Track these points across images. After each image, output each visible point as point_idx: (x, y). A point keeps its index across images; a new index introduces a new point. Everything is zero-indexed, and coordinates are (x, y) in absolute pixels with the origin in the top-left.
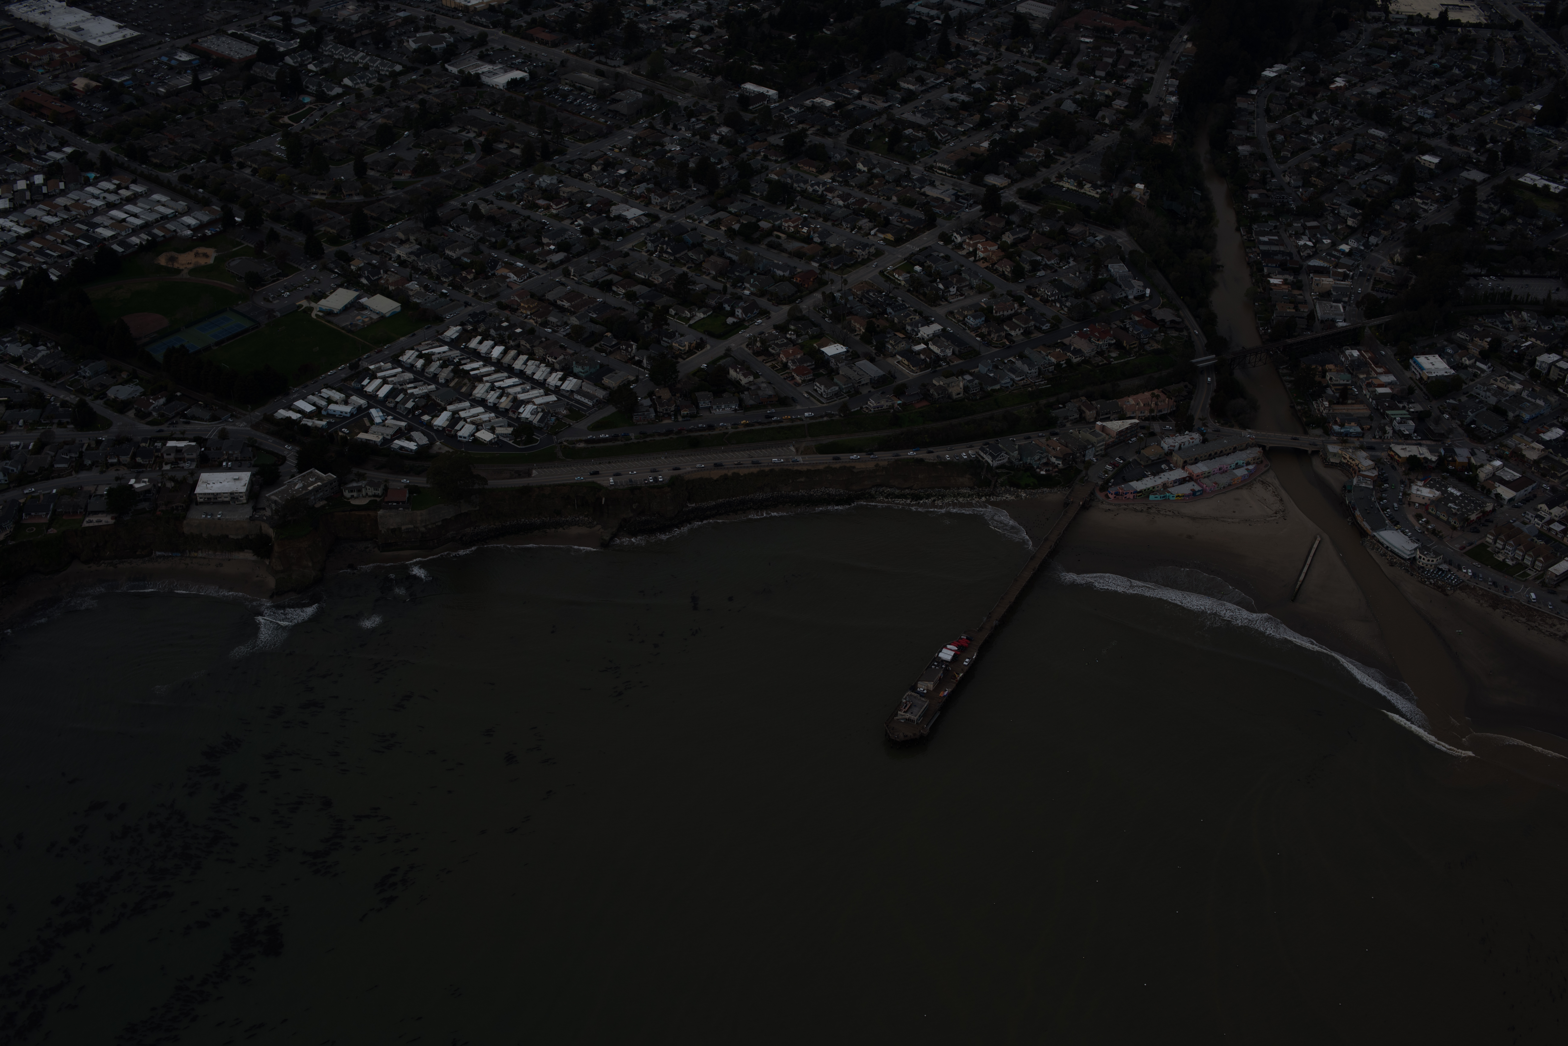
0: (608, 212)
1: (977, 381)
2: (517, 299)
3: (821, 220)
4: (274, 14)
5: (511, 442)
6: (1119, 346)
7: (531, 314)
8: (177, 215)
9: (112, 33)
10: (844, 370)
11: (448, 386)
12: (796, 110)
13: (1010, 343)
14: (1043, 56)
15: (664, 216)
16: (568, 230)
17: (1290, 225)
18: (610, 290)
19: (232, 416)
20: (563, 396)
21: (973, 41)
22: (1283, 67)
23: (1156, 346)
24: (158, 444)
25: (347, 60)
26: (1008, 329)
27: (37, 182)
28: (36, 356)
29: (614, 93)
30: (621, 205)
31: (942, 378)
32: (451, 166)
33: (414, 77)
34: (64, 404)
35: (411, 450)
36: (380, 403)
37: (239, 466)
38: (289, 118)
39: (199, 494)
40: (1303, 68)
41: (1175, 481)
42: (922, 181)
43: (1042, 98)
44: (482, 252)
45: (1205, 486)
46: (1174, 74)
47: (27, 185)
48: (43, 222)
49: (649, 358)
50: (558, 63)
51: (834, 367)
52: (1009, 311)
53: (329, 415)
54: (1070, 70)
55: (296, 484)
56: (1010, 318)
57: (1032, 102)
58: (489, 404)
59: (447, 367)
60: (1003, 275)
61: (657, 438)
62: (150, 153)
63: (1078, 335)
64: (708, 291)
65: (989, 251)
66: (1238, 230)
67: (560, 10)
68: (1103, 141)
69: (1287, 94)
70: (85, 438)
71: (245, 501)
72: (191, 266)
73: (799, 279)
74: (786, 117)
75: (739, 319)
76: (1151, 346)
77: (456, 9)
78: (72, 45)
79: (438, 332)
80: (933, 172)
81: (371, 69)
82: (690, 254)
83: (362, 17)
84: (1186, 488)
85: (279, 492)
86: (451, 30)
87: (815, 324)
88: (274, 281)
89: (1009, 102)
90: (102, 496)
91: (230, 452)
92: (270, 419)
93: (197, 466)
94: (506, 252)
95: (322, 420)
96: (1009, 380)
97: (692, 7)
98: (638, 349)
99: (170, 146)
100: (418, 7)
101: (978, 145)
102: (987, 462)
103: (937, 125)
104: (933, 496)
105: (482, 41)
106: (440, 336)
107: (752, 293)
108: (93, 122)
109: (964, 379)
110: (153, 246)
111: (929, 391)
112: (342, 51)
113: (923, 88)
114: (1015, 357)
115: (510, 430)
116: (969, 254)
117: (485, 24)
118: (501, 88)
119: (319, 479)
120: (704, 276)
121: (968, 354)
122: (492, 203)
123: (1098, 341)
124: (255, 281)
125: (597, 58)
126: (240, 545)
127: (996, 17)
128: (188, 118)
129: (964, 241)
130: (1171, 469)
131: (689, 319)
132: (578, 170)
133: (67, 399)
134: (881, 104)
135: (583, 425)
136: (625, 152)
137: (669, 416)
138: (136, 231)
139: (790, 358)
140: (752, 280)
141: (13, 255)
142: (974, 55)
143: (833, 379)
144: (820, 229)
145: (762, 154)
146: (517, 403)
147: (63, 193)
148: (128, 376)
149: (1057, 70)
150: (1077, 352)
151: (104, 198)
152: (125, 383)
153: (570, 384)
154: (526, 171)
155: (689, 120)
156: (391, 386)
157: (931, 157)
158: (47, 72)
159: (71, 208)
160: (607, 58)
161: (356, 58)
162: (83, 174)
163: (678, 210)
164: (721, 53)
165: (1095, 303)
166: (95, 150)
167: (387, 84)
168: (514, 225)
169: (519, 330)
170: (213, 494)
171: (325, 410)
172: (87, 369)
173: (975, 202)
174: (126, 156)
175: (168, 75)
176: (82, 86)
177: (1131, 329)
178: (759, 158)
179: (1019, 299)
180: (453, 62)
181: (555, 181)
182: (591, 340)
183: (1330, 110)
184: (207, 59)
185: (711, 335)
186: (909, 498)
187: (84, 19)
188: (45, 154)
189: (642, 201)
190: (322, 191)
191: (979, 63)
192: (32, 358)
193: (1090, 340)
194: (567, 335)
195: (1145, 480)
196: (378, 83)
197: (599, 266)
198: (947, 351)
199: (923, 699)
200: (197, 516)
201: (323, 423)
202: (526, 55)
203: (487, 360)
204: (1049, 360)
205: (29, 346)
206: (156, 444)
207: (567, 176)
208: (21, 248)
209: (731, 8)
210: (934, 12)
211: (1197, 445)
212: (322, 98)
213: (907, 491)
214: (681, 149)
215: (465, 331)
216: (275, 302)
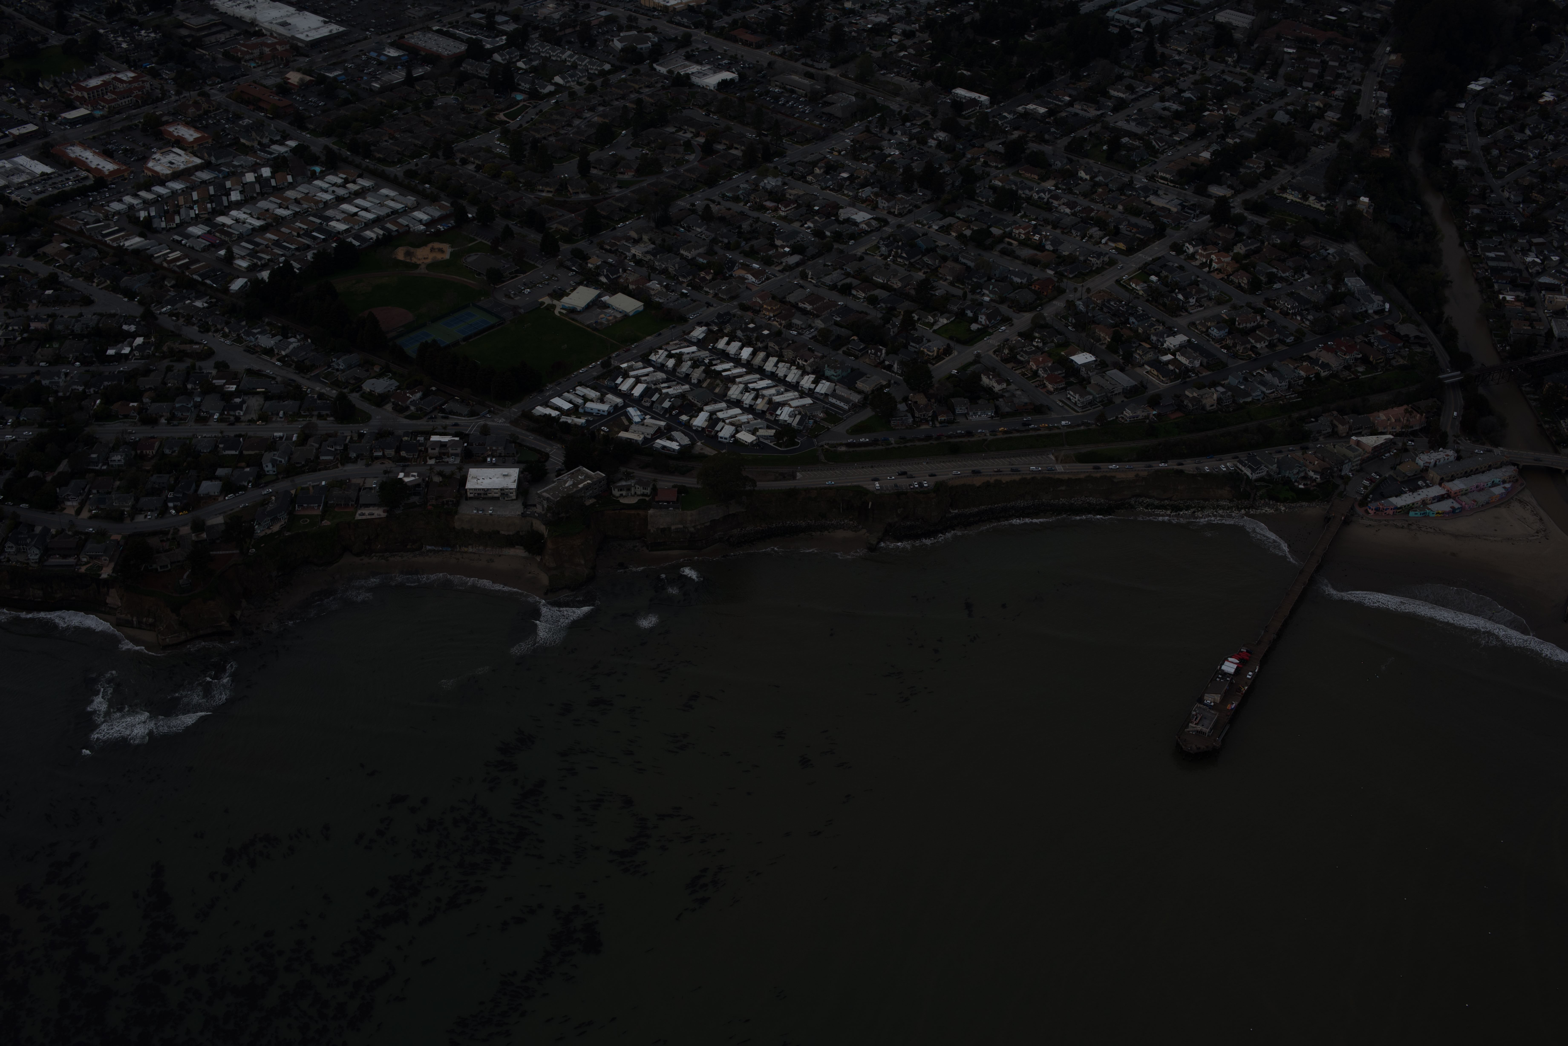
0: (836, 215)
1: (1230, 393)
2: (759, 300)
3: (1049, 227)
4: (475, 12)
5: (772, 444)
6: (1365, 360)
7: (774, 316)
8: (407, 211)
9: (318, 28)
10: (1095, 379)
11: (701, 387)
12: (1010, 116)
13: (1256, 355)
14: (1248, 66)
15: (892, 220)
16: (800, 233)
17: (1515, 241)
18: (850, 294)
19: (490, 412)
20: (816, 398)
21: (1176, 50)
22: (1489, 81)
23: (1402, 362)
24: (421, 439)
25: (554, 59)
26: (1253, 341)
27: (264, 175)
28: (287, 347)
29: (825, 96)
30: (849, 209)
31: (1195, 389)
32: (673, 166)
33: (624, 76)
34: (321, 396)
35: (674, 450)
36: (637, 402)
37: (504, 462)
38: (504, 115)
39: (470, 489)
40: (1508, 82)
41: (1434, 498)
42: (1145, 189)
43: (1253, 109)
44: (716, 253)
45: (1464, 503)
46: (1382, 87)
47: (255, 177)
48: (276, 215)
49: (902, 363)
50: (765, 65)
51: (1085, 376)
52: (1252, 323)
53: (586, 414)
54: (1276, 81)
55: (566, 482)
56: (1253, 329)
57: (1243, 113)
58: (745, 406)
59: (698, 367)
60: (1239, 287)
61: (918, 443)
62: (373, 148)
63: (1322, 348)
64: (948, 297)
65: (1222, 262)
66: (1461, 245)
67: (760, 12)
68: (1321, 152)
69: (1497, 108)
70: (347, 431)
71: (514, 498)
72: (429, 261)
73: (1037, 287)
74: (1000, 123)
75: (982, 325)
76: (1397, 362)
77: (655, 9)
78: (283, 40)
79: (684, 332)
80: (1155, 181)
81: (579, 67)
82: (925, 259)
83: (563, 16)
84: (1446, 506)
85: (550, 489)
86: (653, 30)
87: (1060, 334)
88: (513, 278)
89: (1221, 112)
90: (371, 489)
91: (494, 448)
92: (528, 415)
93: (462, 461)
94: (740, 253)
95: (580, 418)
96: (1259, 393)
97: (891, 11)
98: (887, 354)
99: (391, 141)
100: (617, 6)
101: (1197, 155)
102: (1245, 474)
103: (1152, 134)
104: (1192, 508)
105: (686, 41)
106: (686, 337)
107: (991, 300)
108: (311, 116)
109: (1218, 391)
110: (388, 241)
111: (1183, 402)
112: (549, 49)
113: (1134, 97)
114: (1263, 370)
115: (772, 432)
116: (1203, 265)
117: (686, 24)
118: (712, 88)
119: (588, 477)
120: (941, 282)
121: (1215, 365)
122: (719, 204)
123: (1345, 355)
124: (496, 277)
125: (803, 60)
126: (511, 541)
127: (1196, 26)
128: (404, 114)
129: (1196, 252)
130: (1428, 486)
131: (933, 325)
132: (801, 172)
133: (323, 391)
134: (1093, 113)
135: (841, 428)
136: (844, 155)
137: (927, 422)
138: (369, 225)
139: (1041, 366)
140: (991, 287)
141: (251, 247)
142: (1180, 64)
143: (1086, 388)
144: (1050, 237)
145: (982, 160)
146: (774, 406)
147: (291, 186)
148: (381, 369)
149: (1262, 79)
150: (1325, 366)
151: (334, 192)
152: (378, 376)
153: (823, 387)
154: (748, 172)
155: (903, 124)
156: (645, 385)
157: (1151, 166)
158: (259, 66)
159: (302, 202)
160: (813, 60)
161: (563, 57)
162: (308, 167)
163: (906, 214)
164: (926, 57)
165: (1336, 317)
166: (319, 144)
167: (598, 82)
168: (746, 226)
169: (766, 332)
170: (483, 489)
171: (582, 408)
172: (340, 361)
173: (1201, 213)
174: (348, 150)
175: (378, 71)
176: (297, 80)
177: (1376, 344)
178: (979, 164)
179: (1259, 311)
180: (661, 61)
181: (779, 183)
182: (838, 343)
183: (1543, 125)
184: (415, 55)
185: (959, 341)
186: (1168, 509)
187: (289, 14)
188: (269, 147)
189: (868, 205)
190: (548, 189)
191: (1185, 72)
192: (284, 350)
193: (1336, 354)
194: (813, 337)
195: (1404, 496)
196: (588, 82)
197: (836, 270)
198: (1196, 362)
199: (1213, 712)
200: (468, 511)
201: (582, 421)
202: (731, 57)
203: (737, 361)
204: (1299, 373)
205: (279, 338)
206: (418, 438)
207: (790, 178)
208: (258, 240)
209: (929, 13)
210: (1133, 20)
211: (1452, 462)
212: (534, 95)
213: (1167, 502)
214: (900, 154)
215: (710, 332)
216: (516, 299)
